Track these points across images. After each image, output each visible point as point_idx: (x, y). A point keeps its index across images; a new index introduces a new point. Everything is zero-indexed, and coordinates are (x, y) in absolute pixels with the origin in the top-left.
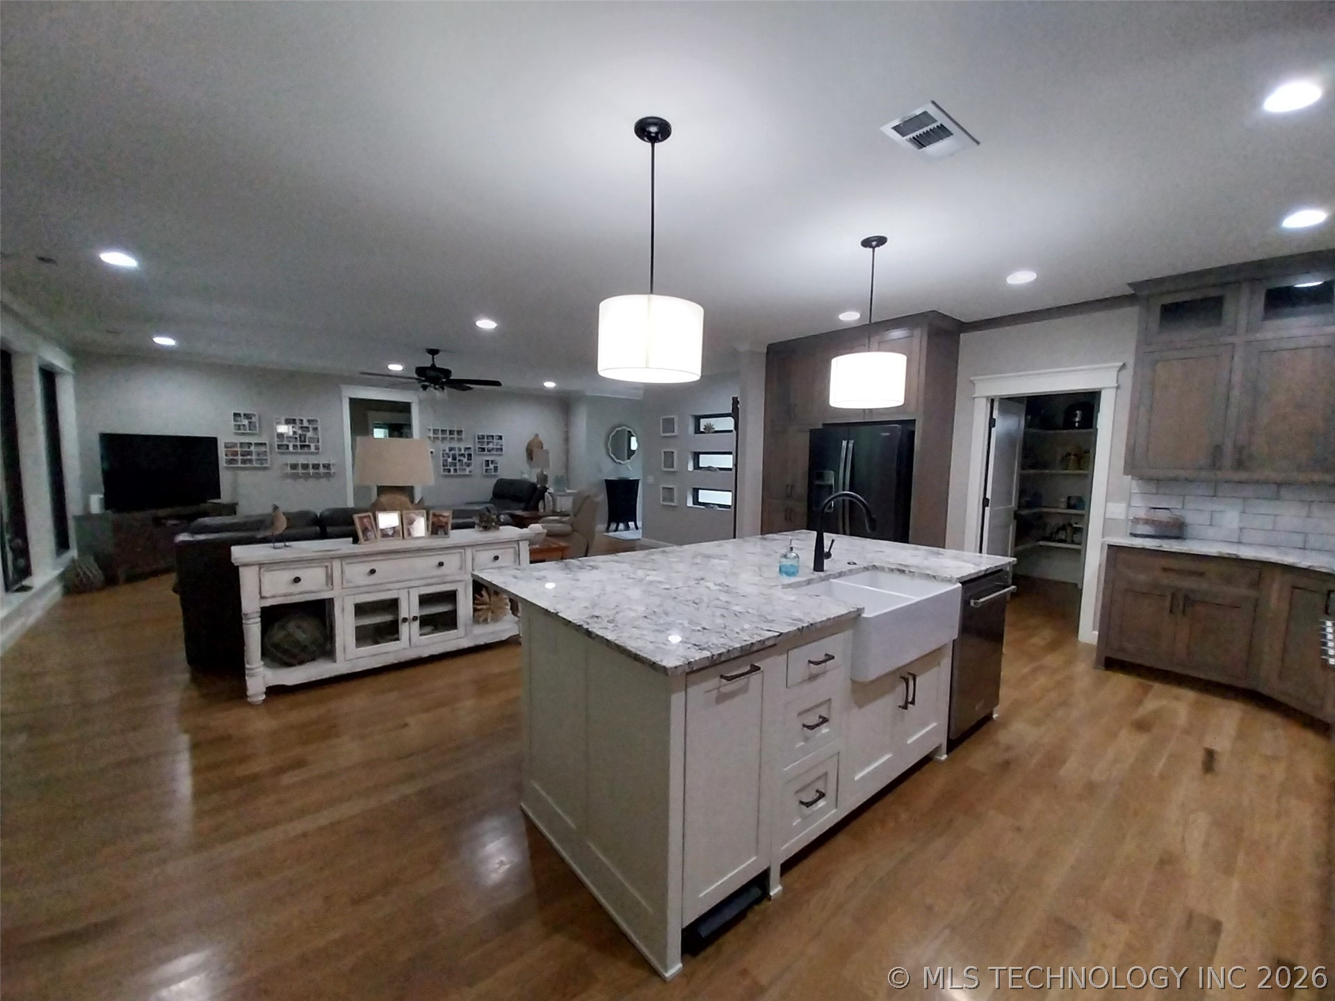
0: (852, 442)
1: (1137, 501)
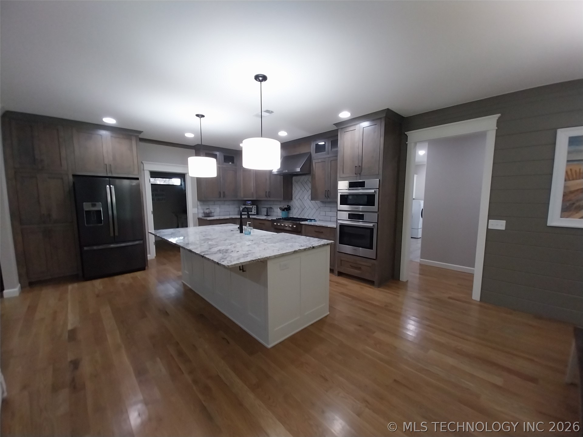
1: (200, 207)
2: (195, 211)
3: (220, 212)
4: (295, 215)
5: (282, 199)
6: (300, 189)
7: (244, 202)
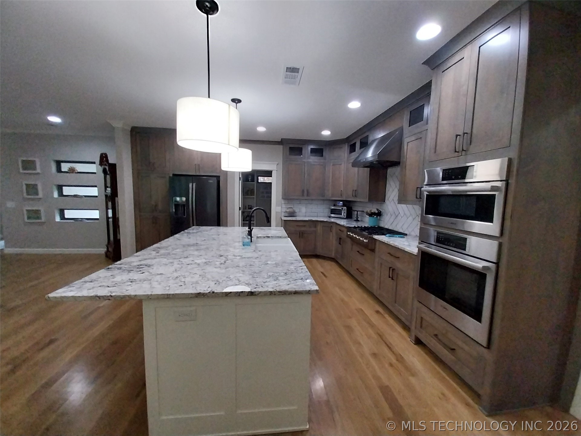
0: (194, 184)
1: (284, 206)
2: (279, 209)
3: (306, 212)
4: (387, 224)
5: (367, 200)
6: (395, 186)
7: (335, 203)
